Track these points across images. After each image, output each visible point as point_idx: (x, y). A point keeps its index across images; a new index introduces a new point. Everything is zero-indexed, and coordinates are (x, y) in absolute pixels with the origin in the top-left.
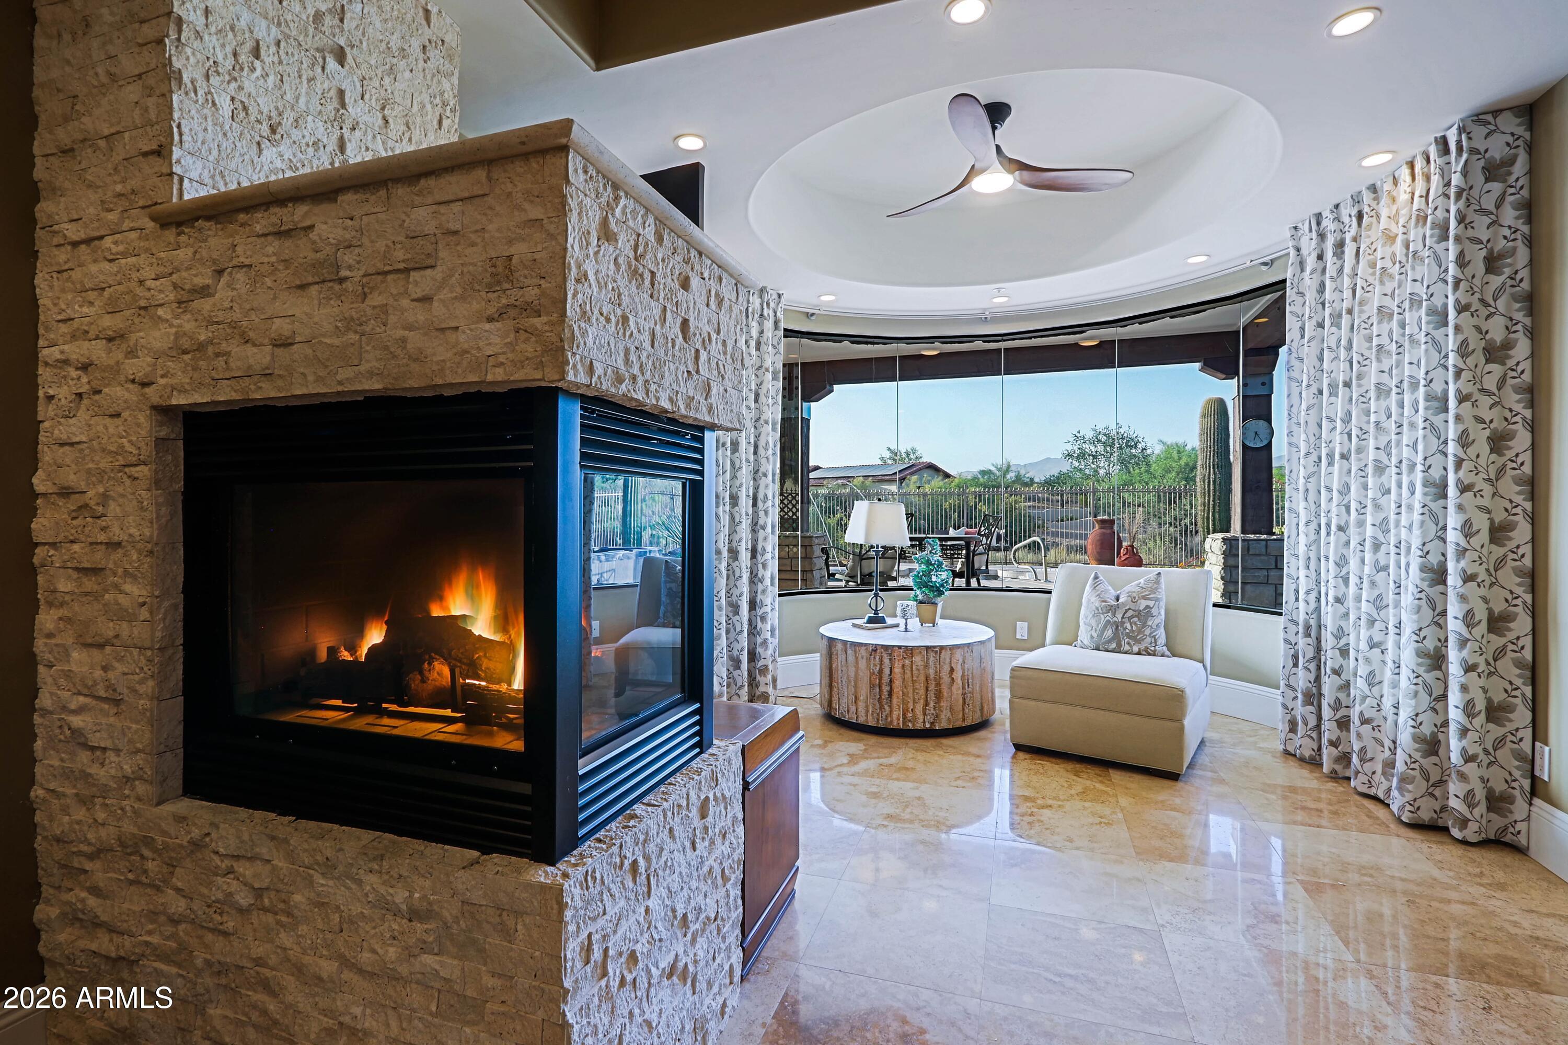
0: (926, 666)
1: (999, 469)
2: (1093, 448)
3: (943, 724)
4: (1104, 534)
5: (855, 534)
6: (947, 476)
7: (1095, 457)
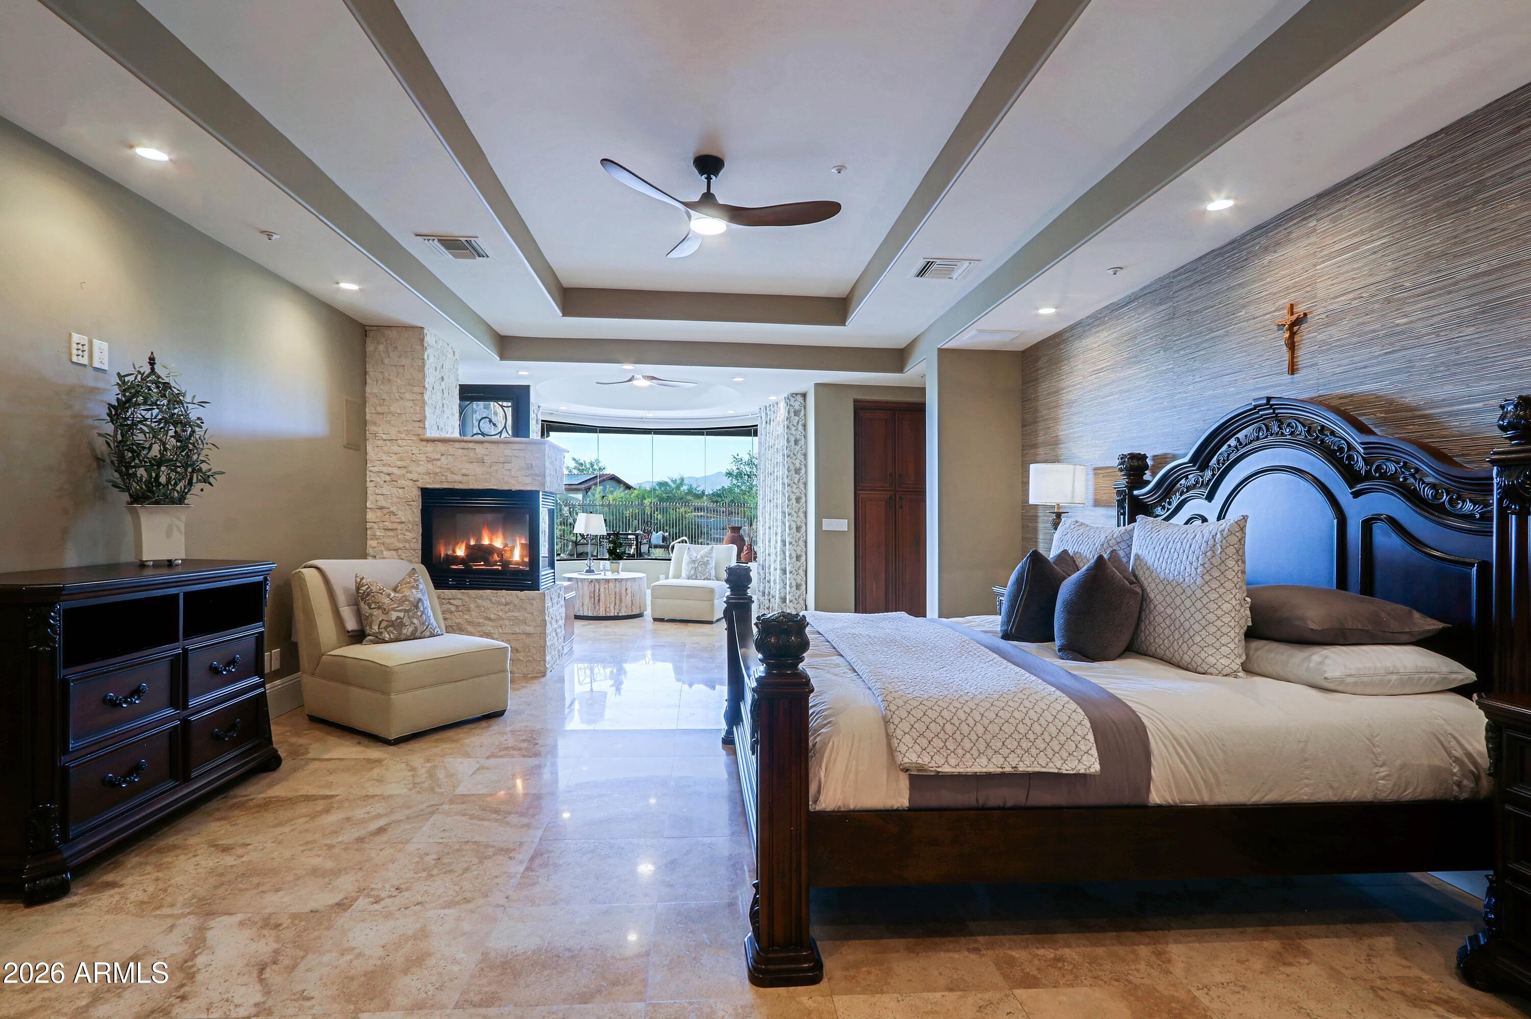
0: (615, 587)
1: (674, 481)
2: (748, 469)
3: (623, 613)
4: (733, 536)
5: (579, 529)
6: (628, 487)
7: (749, 476)
